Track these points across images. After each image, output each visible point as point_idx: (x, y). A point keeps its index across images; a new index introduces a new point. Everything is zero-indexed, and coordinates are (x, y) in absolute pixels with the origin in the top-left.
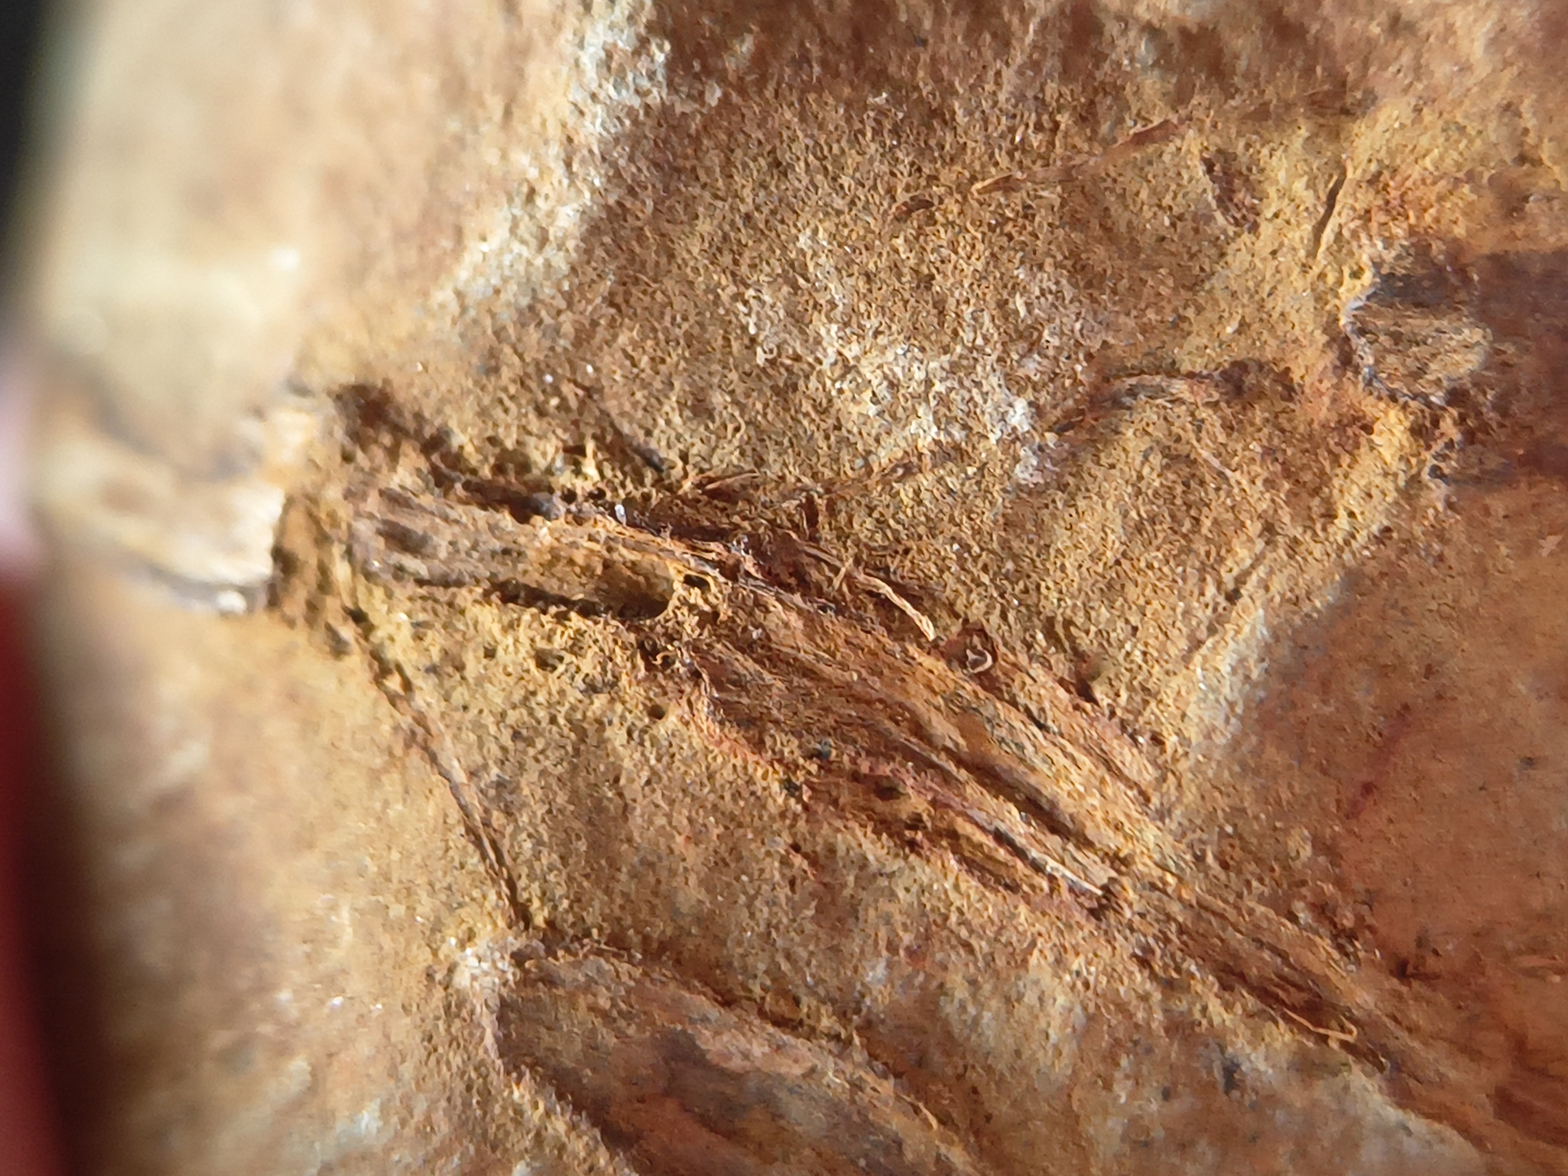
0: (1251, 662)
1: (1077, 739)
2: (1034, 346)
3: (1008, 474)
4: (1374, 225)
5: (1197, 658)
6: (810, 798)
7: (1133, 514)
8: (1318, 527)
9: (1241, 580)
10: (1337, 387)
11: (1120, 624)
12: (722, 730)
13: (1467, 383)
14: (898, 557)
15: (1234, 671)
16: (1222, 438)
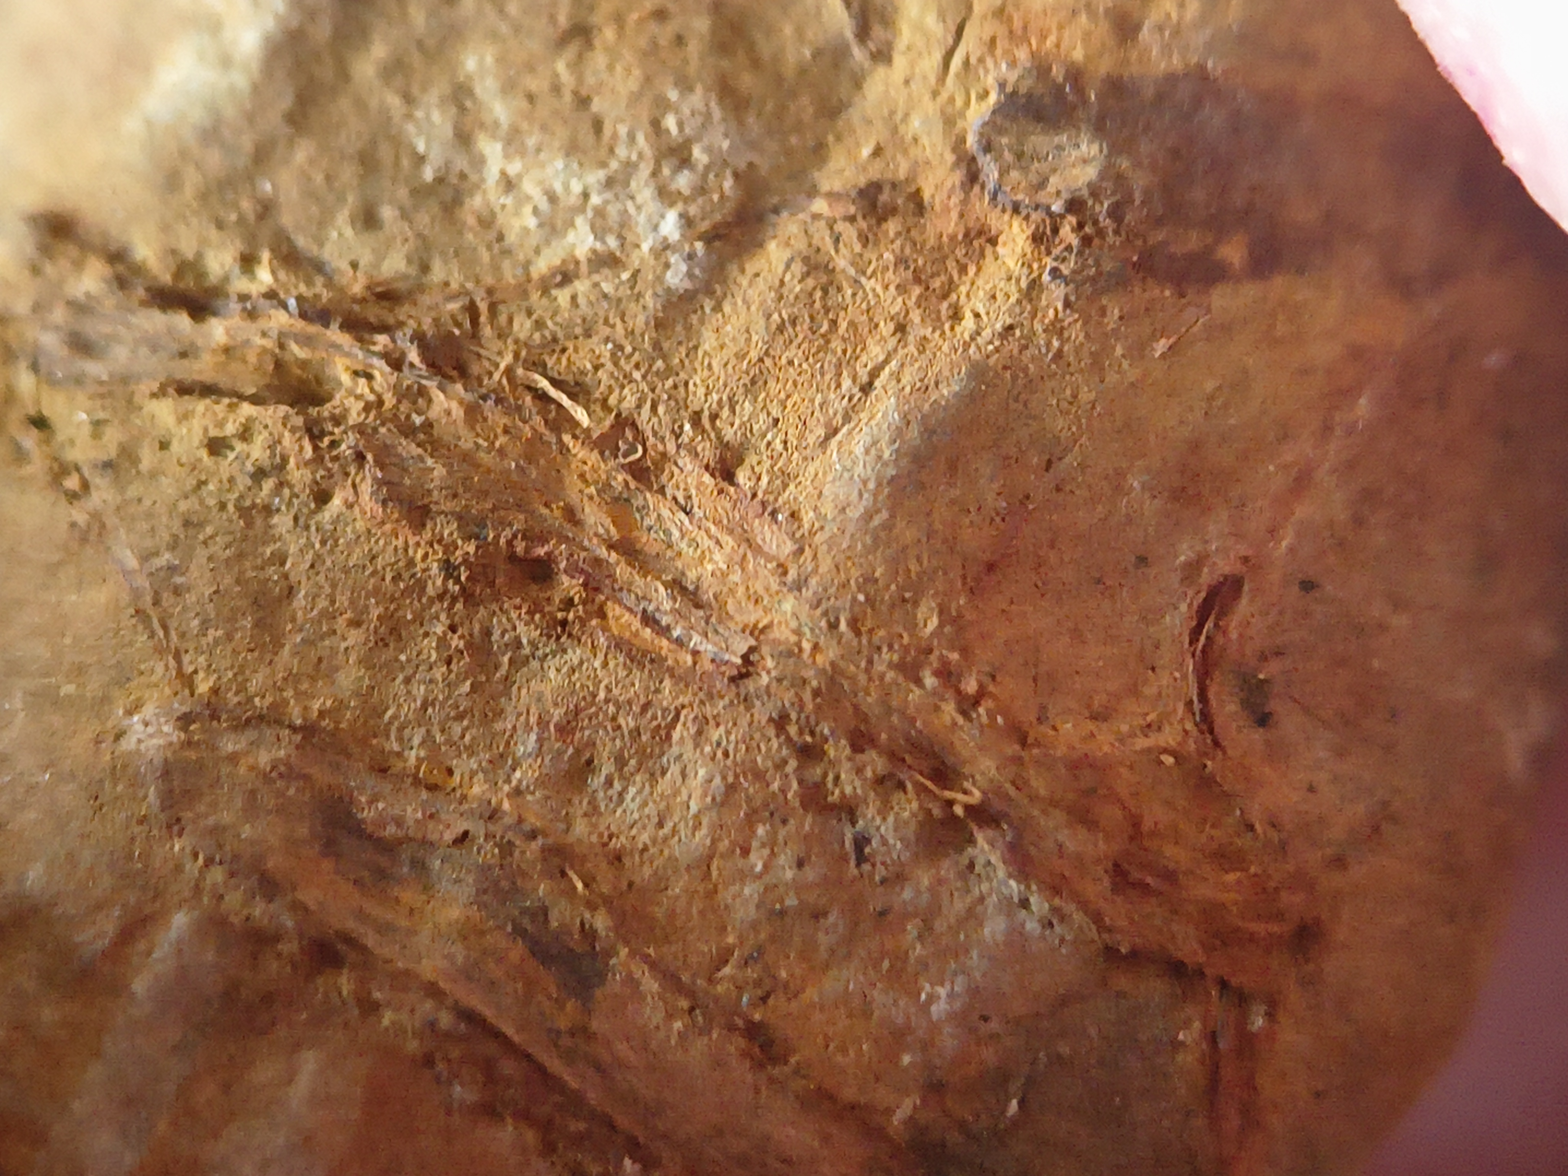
0: (883, 444)
1: (721, 522)
2: (685, 162)
3: (659, 279)
4: (999, 52)
5: (834, 442)
6: (467, 578)
7: (776, 316)
8: (947, 326)
9: (874, 374)
10: (965, 202)
11: (763, 416)
12: (384, 510)
13: (1085, 192)
14: (555, 356)
15: (867, 452)
16: (858, 248)
